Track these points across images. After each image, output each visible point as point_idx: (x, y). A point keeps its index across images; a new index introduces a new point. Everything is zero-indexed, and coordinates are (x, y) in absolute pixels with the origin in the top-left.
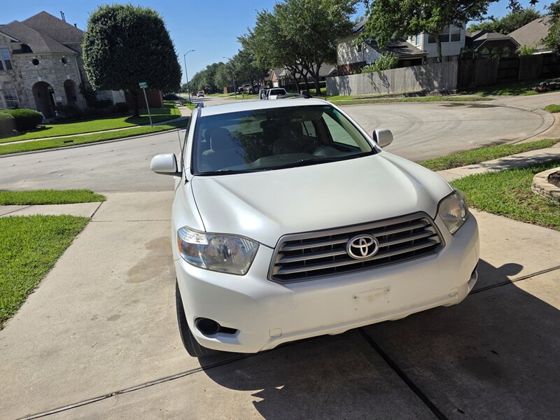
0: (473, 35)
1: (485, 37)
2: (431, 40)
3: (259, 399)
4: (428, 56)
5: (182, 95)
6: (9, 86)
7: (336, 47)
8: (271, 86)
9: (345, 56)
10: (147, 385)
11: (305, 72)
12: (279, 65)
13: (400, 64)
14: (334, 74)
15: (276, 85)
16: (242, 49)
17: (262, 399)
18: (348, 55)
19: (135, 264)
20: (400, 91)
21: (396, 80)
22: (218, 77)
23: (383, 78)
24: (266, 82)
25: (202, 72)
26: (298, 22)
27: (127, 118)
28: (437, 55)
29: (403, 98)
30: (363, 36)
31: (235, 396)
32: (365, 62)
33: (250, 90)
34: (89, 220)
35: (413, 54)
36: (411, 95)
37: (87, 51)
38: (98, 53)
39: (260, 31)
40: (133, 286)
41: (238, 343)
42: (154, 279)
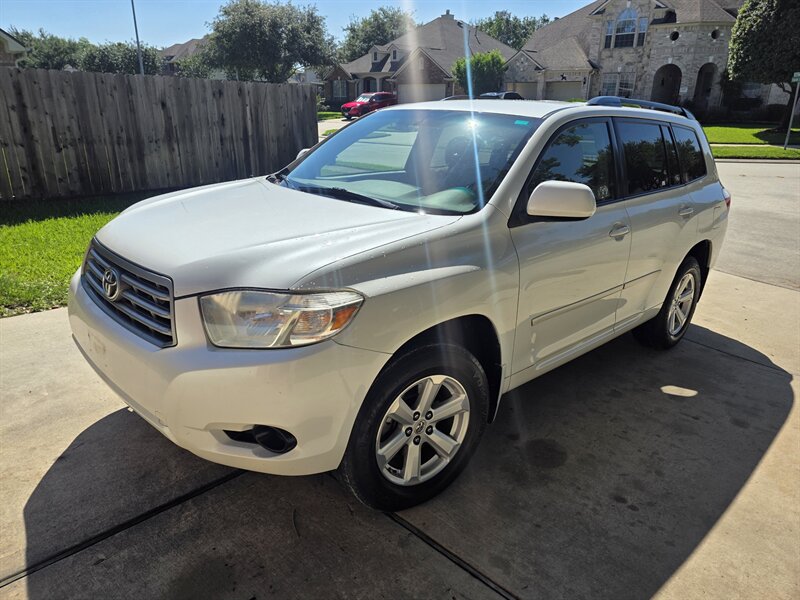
6: (630, 69)
27: (757, 131)
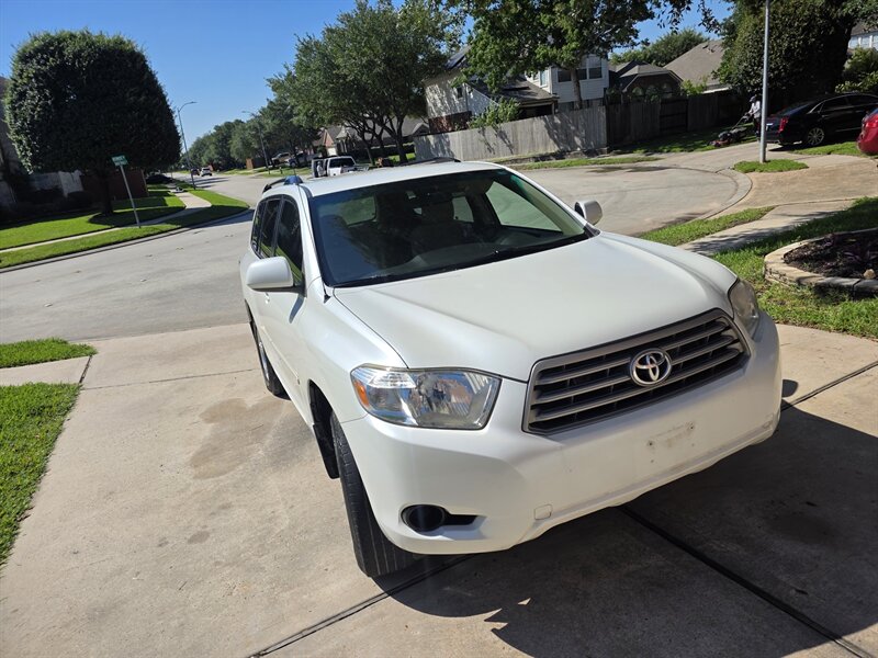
0: (618, 68)
1: (634, 71)
2: (562, 78)
3: (500, 625)
4: (559, 101)
5: (176, 175)
7: (423, 91)
8: (326, 155)
9: (439, 105)
10: (304, 634)
11: (378, 129)
12: (335, 121)
13: (522, 114)
14: (422, 132)
15: (332, 152)
16: (273, 98)
17: (504, 624)
18: (443, 103)
19: (197, 448)
20: (526, 153)
21: (519, 138)
22: (235, 144)
23: (502, 135)
24: (315, 149)
25: (208, 137)
26: (363, 54)
27: (91, 216)
28: (575, 98)
29: (532, 163)
30: (466, 73)
31: (459, 626)
32: (470, 113)
33: (291, 161)
34: (78, 388)
35: (538, 98)
36: (543, 158)
37: (13, 109)
38: (33, 110)
39: (303, 68)
40: (209, 485)
41: (481, 537)
42: (241, 467)
